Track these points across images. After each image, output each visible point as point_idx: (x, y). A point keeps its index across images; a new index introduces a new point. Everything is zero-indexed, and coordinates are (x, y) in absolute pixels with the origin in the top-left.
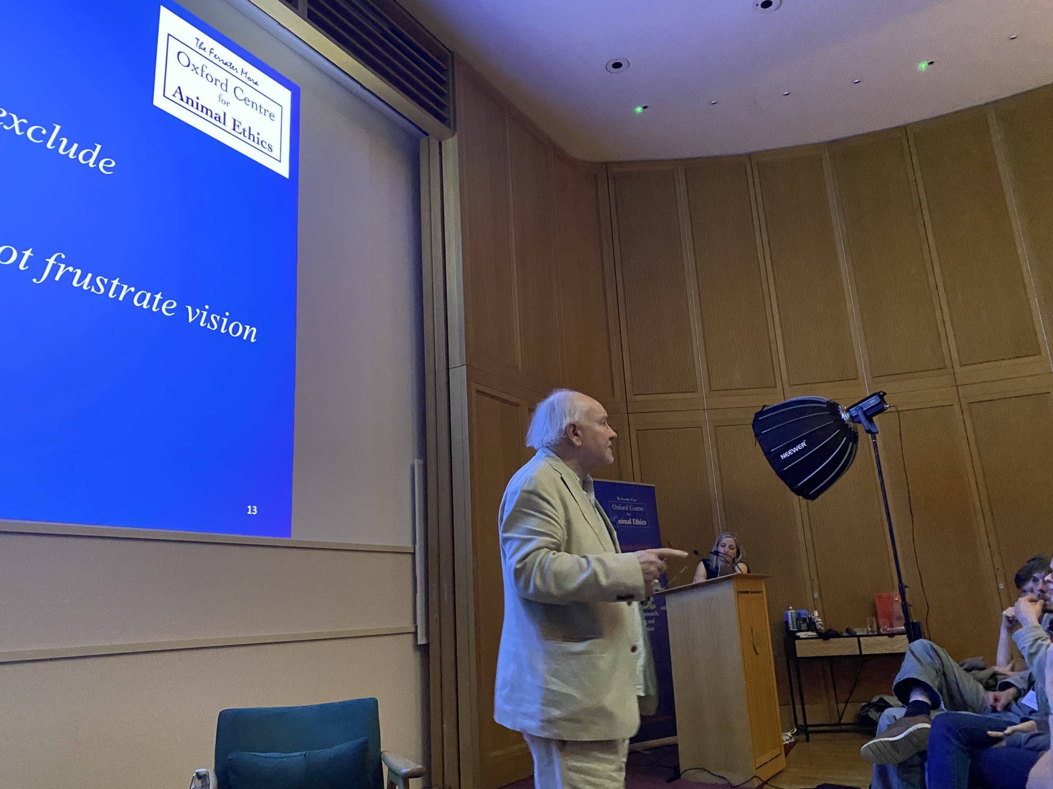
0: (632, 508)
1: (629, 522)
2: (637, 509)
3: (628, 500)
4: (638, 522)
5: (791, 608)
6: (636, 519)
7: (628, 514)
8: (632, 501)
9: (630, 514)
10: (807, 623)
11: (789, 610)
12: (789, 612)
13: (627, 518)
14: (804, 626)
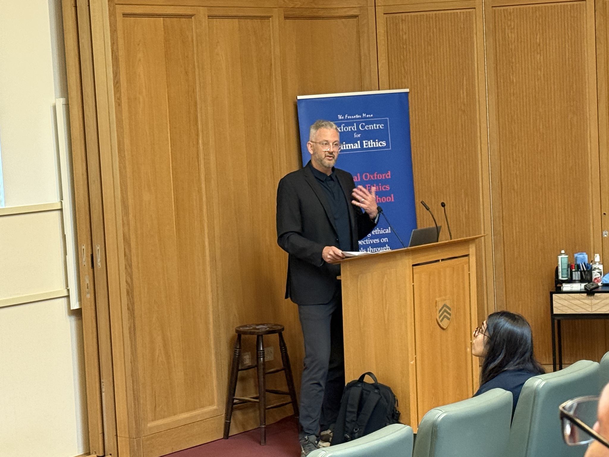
0: (363, 127)
1: (357, 146)
2: (372, 127)
3: (357, 116)
4: (371, 144)
5: (563, 252)
6: (369, 140)
7: (355, 136)
8: (366, 118)
9: (359, 135)
10: (581, 272)
11: (561, 254)
12: (560, 257)
13: (354, 141)
14: (576, 276)
